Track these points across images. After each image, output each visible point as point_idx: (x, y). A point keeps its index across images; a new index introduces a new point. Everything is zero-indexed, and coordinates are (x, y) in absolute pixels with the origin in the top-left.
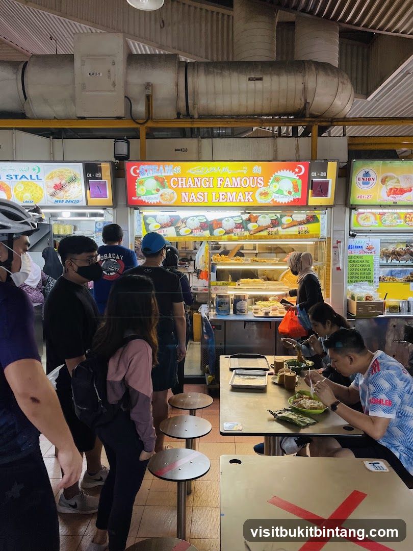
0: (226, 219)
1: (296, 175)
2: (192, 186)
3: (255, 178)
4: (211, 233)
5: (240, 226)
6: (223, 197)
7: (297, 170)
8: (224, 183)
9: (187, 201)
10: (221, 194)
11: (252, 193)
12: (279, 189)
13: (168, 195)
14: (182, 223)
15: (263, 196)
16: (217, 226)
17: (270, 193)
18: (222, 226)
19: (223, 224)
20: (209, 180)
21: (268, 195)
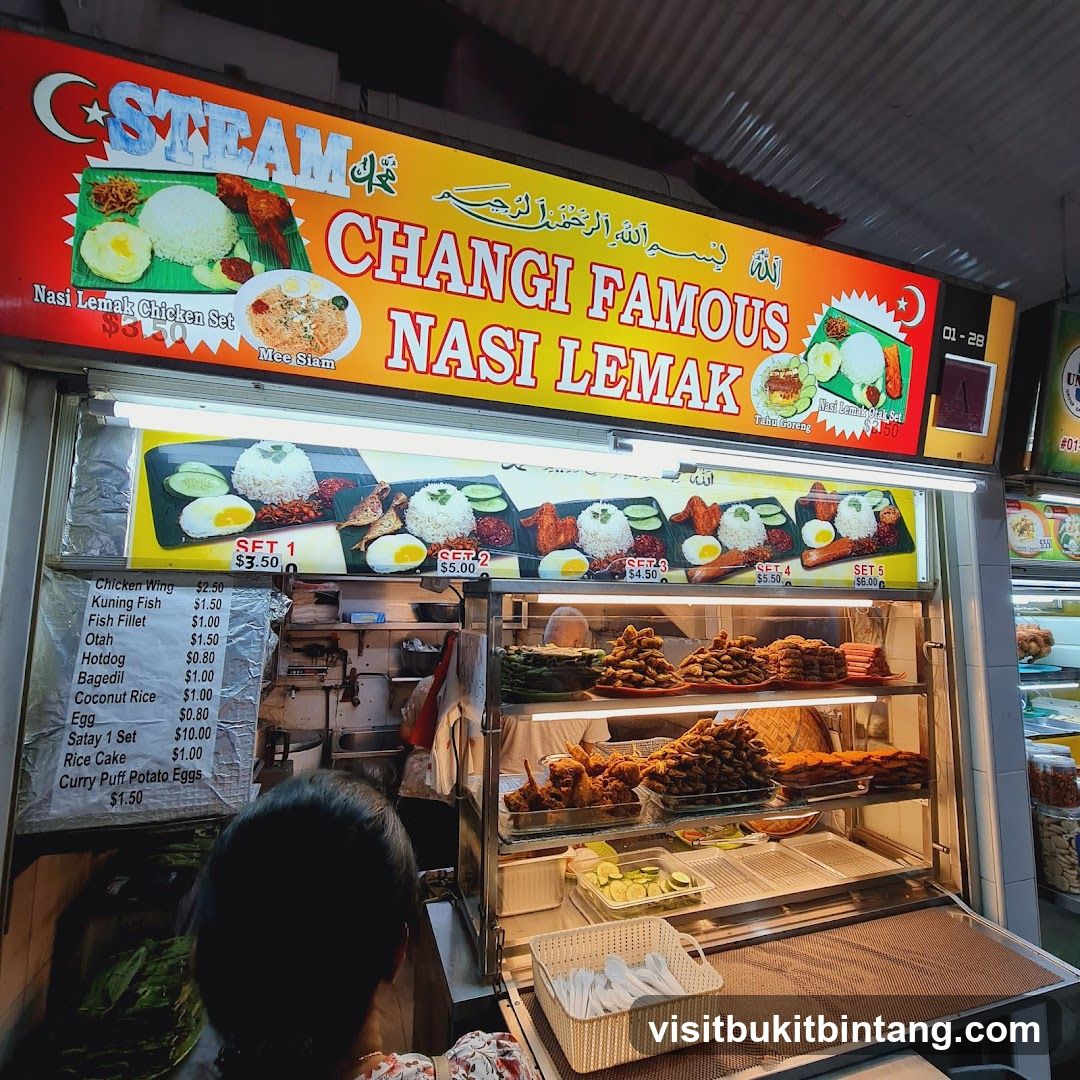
0: (597, 508)
1: (899, 324)
2: (456, 285)
3: (758, 304)
4: (529, 570)
5: (653, 544)
6: (612, 371)
7: (902, 304)
8: (621, 296)
9: (421, 366)
10: (604, 353)
11: (739, 371)
12: (839, 371)
13: (304, 311)
14: (384, 512)
15: (777, 394)
16: (557, 539)
17: (805, 383)
18: (576, 538)
19: (581, 531)
20: (552, 270)
21: (797, 393)
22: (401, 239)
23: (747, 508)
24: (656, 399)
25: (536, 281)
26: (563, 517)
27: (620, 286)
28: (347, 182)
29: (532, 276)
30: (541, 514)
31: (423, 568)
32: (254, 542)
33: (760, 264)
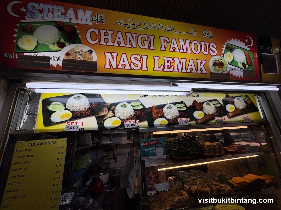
0: (168, 106)
1: (247, 46)
2: (123, 45)
3: (207, 44)
4: (151, 124)
5: (185, 114)
6: (169, 64)
7: (247, 41)
8: (169, 44)
9: (114, 67)
10: (166, 59)
11: (205, 62)
12: (233, 60)
13: (80, 54)
14: (109, 111)
15: (217, 67)
16: (158, 115)
17: (224, 63)
18: (163, 114)
19: (164, 113)
20: (149, 39)
21: (223, 66)
22: (106, 34)
23: (209, 102)
24: (182, 71)
25: (145, 42)
26: (159, 109)
27: (168, 42)
28: (91, 21)
29: (144, 41)
30: (153, 108)
31: (120, 126)
32: (72, 123)
33: (206, 34)
